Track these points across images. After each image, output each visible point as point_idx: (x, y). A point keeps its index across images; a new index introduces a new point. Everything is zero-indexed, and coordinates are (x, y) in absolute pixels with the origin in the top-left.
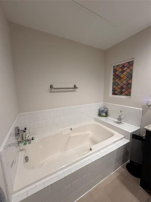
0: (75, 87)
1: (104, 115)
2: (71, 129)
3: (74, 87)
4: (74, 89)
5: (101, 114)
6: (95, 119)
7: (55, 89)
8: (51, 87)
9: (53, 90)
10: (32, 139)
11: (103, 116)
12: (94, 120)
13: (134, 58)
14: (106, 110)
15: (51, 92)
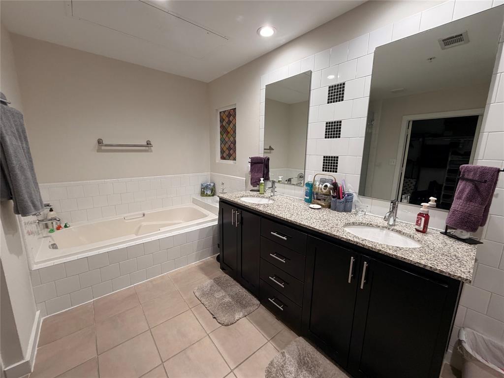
0: (149, 144)
1: (209, 193)
2: (144, 215)
3: (147, 144)
4: (147, 148)
5: (204, 192)
6: (195, 201)
7: (106, 145)
8: (100, 142)
9: (103, 148)
10: (66, 226)
11: (207, 195)
12: (192, 203)
13: (236, 104)
14: (212, 184)
15: (99, 150)
